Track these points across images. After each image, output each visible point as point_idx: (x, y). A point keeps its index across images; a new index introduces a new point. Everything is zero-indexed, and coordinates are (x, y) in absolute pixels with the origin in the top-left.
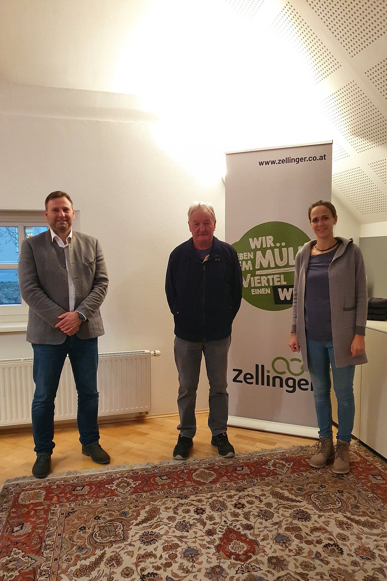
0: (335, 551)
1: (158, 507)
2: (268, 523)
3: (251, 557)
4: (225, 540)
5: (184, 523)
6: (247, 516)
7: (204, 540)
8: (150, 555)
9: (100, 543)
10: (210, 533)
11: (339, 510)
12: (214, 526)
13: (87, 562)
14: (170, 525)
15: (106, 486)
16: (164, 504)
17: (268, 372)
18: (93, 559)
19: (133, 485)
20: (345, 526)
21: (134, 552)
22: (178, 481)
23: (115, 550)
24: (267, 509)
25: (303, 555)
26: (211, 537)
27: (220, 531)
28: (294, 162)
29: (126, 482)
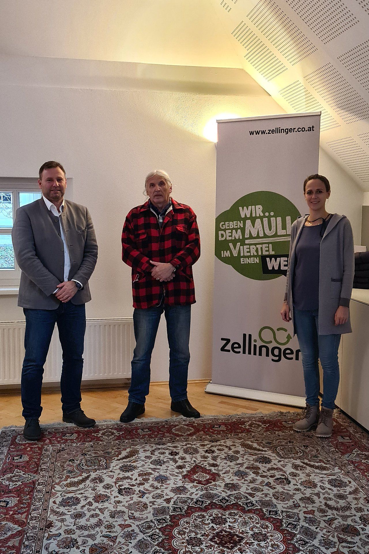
0: (283, 482)
1: (138, 450)
2: (232, 464)
3: (211, 483)
4: (192, 472)
5: (159, 461)
6: (215, 458)
7: (174, 471)
8: (128, 478)
9: (86, 469)
10: (180, 467)
11: (300, 458)
12: (185, 463)
13: (76, 480)
14: (146, 461)
15: (93, 434)
16: (143, 447)
17: (255, 341)
18: (80, 478)
19: (117, 434)
20: (299, 468)
21: (114, 476)
22: (158, 433)
23: (99, 474)
24: (234, 454)
25: (256, 483)
26: (180, 470)
27: (189, 467)
28: (284, 132)
29: (110, 432)
